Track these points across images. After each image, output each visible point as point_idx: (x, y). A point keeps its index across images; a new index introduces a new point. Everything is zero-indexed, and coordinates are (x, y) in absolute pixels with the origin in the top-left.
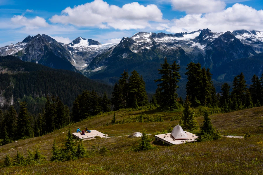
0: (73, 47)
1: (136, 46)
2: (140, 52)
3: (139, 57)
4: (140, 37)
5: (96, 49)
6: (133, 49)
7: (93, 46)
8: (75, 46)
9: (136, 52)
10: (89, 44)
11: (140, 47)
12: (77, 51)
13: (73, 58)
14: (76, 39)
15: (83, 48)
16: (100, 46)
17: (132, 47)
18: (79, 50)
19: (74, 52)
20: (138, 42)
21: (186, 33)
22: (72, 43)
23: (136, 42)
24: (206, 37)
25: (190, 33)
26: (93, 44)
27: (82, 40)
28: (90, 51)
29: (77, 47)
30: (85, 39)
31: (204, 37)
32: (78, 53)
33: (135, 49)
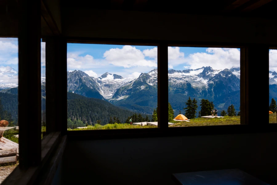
0: (101, 80)
1: (152, 80)
2: (155, 85)
3: (154, 88)
4: (154, 73)
5: (120, 82)
6: (149, 82)
7: (117, 80)
8: (103, 79)
9: (151, 84)
10: (114, 78)
11: (155, 81)
12: (104, 84)
13: (101, 89)
14: (104, 74)
15: (110, 81)
16: (123, 80)
17: (148, 81)
18: (106, 83)
19: (102, 84)
20: (153, 76)
21: (192, 70)
22: (101, 77)
23: (151, 77)
24: (208, 73)
25: (195, 70)
26: (117, 78)
27: (109, 74)
28: (115, 84)
29: (105, 81)
30: (111, 74)
31: (206, 73)
32: (105, 85)
33: (151, 82)
